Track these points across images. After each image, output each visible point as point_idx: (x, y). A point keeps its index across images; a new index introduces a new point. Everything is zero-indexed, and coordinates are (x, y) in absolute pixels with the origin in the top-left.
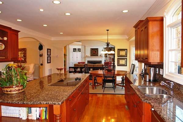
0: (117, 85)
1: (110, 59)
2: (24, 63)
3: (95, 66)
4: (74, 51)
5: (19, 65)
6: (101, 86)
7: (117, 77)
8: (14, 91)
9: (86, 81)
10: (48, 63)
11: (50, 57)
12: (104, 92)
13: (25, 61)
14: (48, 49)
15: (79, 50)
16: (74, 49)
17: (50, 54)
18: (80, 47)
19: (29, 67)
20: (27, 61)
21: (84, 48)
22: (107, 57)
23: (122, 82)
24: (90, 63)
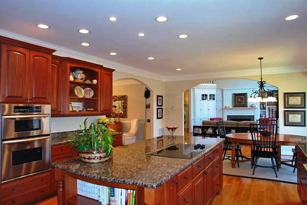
0: (283, 163)
1: (271, 113)
2: (123, 117)
3: (239, 125)
4: (203, 99)
5: (117, 121)
6: (250, 163)
7: (282, 147)
8: (94, 159)
9: (215, 151)
10: (158, 118)
11: (162, 109)
12: (253, 174)
13: (124, 116)
14: (158, 96)
15: (212, 97)
16: (203, 95)
17: (161, 104)
18: (213, 92)
19: (130, 124)
20: (128, 114)
21: (221, 93)
22: (264, 109)
23: (293, 159)
24: (232, 120)
